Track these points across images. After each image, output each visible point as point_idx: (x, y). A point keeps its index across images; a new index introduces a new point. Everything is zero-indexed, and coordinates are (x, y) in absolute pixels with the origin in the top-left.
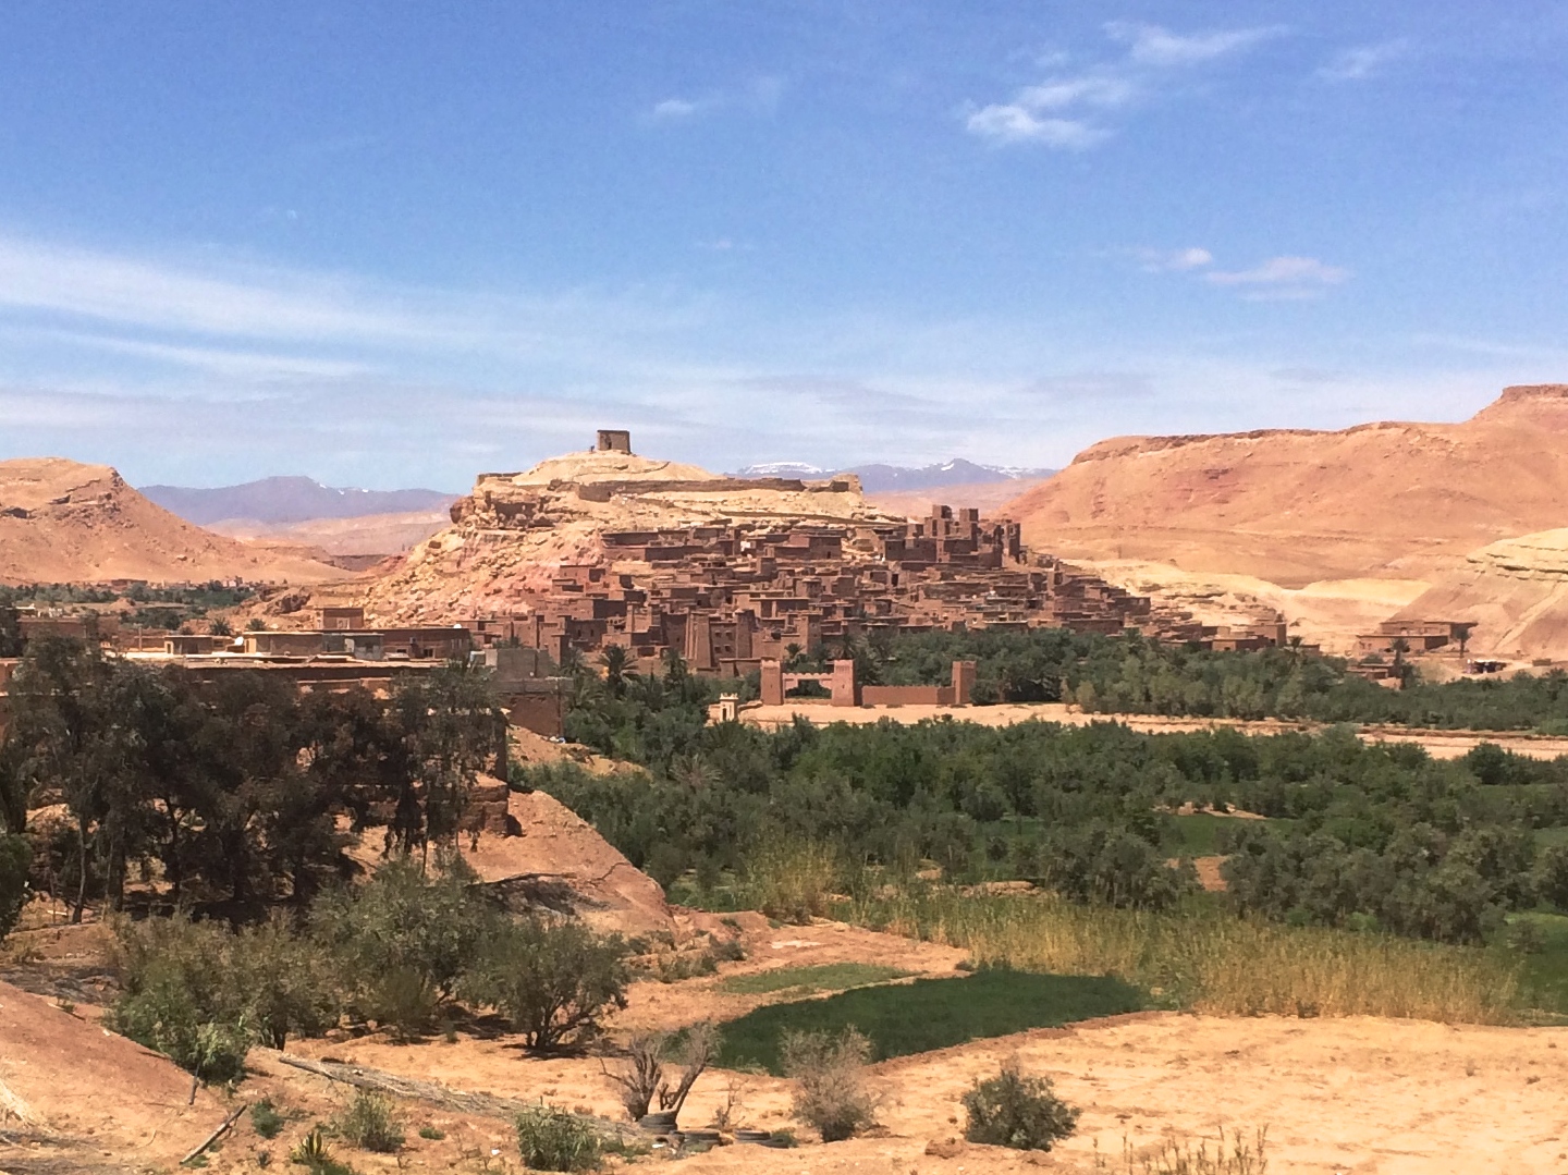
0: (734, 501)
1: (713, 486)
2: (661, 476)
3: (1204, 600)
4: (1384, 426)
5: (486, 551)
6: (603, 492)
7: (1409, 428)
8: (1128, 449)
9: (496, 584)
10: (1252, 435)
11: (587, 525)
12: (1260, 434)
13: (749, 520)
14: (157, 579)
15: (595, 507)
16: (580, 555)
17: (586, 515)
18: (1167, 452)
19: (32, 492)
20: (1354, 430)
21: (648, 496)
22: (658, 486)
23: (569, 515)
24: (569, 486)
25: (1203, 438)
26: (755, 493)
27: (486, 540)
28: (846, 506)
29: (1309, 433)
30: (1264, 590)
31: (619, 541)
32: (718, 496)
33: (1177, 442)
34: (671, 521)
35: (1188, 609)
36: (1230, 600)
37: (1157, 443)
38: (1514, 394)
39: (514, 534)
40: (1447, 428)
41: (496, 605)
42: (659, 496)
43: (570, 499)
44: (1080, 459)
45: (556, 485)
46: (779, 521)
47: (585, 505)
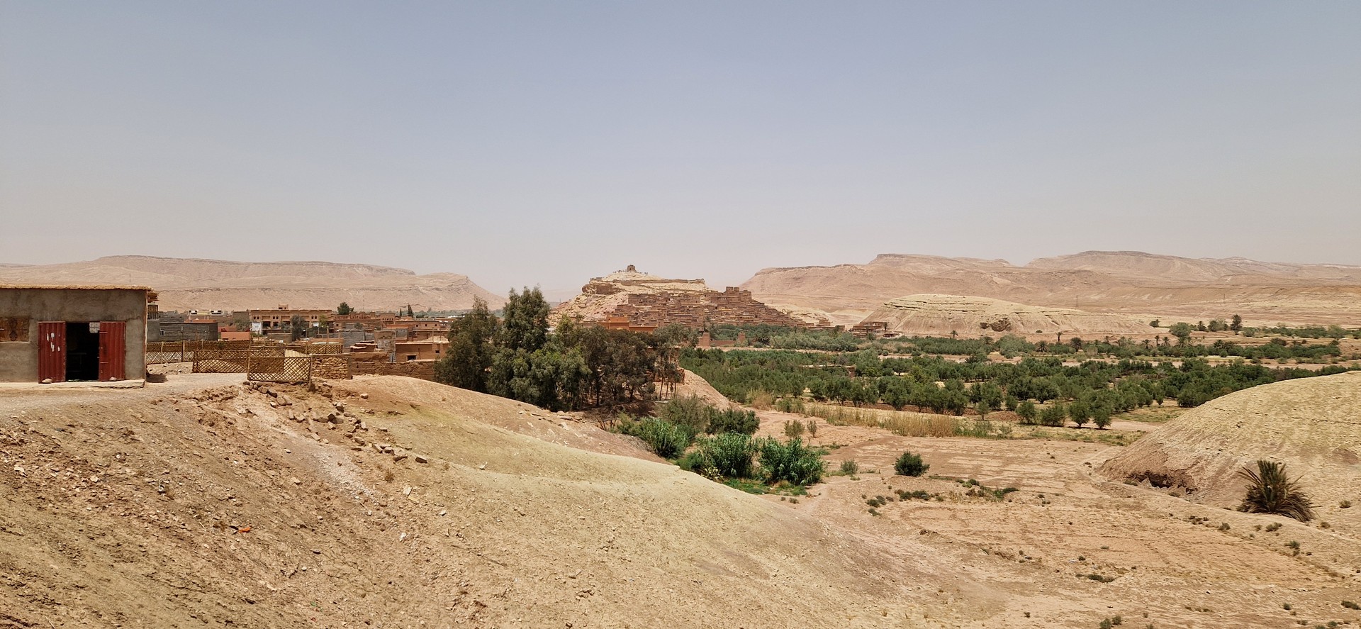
0: (667, 286)
1: (663, 281)
2: (645, 279)
3: (805, 315)
4: (845, 265)
5: (594, 301)
6: (628, 283)
7: (852, 266)
8: (771, 272)
9: (597, 311)
10: (806, 268)
11: (625, 293)
12: (810, 267)
13: (672, 292)
15: (627, 288)
16: (623, 301)
17: (624, 290)
18: (782, 272)
19: (442, 283)
20: (836, 266)
21: (643, 284)
22: (645, 282)
23: (619, 290)
24: (619, 281)
25: (793, 268)
26: (674, 284)
27: (594, 297)
28: (699, 288)
29: (823, 267)
30: (821, 313)
31: (633, 297)
32: (663, 285)
33: (785, 269)
34: (650, 292)
35: (801, 318)
36: (813, 315)
37: (779, 270)
38: (880, 256)
39: (603, 295)
40: (863, 266)
41: (598, 317)
42: (646, 284)
43: (619, 285)
44: (756, 274)
45: (614, 281)
46: (681, 292)
47: (624, 287)
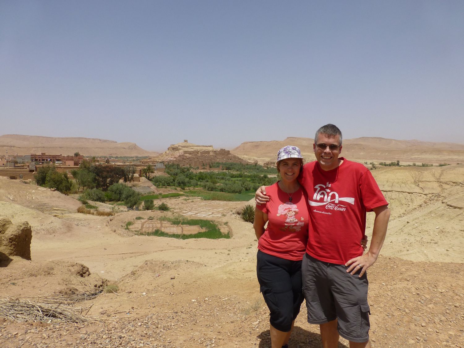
0: (199, 148)
2: (191, 145)
3: (249, 159)
4: (274, 141)
6: (184, 147)
7: (277, 141)
8: (247, 143)
9: (172, 157)
11: (182, 150)
12: (261, 141)
13: (200, 150)
14: (139, 156)
15: (183, 148)
16: (181, 154)
20: (271, 141)
21: (189, 147)
23: (180, 149)
25: (255, 142)
26: (201, 147)
27: (171, 152)
28: (210, 149)
29: (266, 142)
30: (256, 158)
31: (186, 152)
32: (197, 147)
33: (252, 142)
34: (192, 150)
35: (247, 160)
36: (252, 159)
37: (250, 142)
38: (288, 138)
39: (174, 151)
40: (281, 141)
41: (172, 159)
42: (191, 147)
43: (180, 147)
46: (203, 150)
47: (182, 148)
